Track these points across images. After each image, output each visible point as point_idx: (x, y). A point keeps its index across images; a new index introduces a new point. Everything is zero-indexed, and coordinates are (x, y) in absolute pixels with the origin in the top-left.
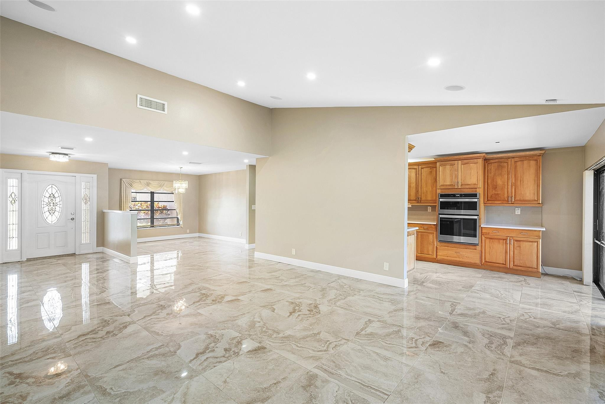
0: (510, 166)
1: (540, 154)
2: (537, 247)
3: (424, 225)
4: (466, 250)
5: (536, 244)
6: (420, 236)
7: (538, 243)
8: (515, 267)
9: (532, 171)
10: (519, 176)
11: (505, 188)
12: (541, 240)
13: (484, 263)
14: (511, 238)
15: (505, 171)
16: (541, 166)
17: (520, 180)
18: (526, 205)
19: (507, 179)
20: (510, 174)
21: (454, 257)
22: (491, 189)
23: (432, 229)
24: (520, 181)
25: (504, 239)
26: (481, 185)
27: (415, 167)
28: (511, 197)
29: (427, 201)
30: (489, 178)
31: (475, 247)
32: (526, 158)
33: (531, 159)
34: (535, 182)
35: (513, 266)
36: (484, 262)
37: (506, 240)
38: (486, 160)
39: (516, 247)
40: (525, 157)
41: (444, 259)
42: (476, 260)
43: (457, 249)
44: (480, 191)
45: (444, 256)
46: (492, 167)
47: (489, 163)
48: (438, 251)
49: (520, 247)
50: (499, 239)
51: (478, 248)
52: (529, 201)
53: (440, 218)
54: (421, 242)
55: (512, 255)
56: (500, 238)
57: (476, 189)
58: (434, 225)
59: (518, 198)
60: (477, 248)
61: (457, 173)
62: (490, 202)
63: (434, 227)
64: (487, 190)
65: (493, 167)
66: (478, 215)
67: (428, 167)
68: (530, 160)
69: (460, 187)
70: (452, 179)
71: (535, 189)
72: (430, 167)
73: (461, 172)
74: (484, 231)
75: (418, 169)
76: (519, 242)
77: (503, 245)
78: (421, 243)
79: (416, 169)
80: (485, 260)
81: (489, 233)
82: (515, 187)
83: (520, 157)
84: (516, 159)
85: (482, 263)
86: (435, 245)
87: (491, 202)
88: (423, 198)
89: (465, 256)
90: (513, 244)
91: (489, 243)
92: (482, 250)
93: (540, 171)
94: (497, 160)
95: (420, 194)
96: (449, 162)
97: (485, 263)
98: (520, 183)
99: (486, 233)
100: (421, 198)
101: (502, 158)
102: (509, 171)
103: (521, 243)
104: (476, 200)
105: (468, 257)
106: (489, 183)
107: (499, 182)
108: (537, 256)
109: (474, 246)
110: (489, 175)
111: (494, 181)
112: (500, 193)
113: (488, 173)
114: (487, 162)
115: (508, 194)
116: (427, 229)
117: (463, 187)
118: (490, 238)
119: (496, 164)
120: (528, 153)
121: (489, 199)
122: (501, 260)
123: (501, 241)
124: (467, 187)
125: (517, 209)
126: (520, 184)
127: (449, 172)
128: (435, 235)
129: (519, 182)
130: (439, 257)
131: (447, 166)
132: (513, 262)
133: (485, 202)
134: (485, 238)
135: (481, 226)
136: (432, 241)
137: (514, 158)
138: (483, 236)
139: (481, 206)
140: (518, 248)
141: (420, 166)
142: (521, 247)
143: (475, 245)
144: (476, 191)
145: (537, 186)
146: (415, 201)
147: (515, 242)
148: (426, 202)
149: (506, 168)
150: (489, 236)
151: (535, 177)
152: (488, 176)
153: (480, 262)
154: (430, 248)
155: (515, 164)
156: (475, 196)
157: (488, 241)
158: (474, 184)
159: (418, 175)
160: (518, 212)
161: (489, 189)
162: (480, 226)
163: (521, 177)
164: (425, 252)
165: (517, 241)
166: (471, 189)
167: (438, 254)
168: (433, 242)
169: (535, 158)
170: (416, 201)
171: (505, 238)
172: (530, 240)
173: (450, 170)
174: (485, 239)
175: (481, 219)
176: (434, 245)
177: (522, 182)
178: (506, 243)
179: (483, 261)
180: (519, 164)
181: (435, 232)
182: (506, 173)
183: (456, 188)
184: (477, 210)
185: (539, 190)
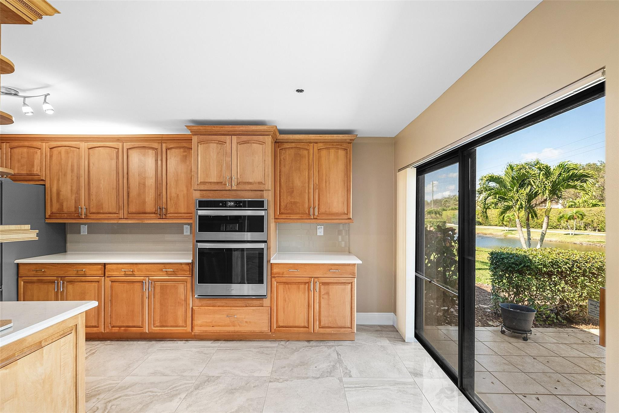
0: (311, 156)
1: (350, 140)
2: (352, 291)
3: (167, 266)
4: (246, 308)
5: (350, 286)
6: (159, 288)
7: (352, 285)
8: (322, 331)
9: (341, 166)
10: (324, 173)
11: (305, 192)
12: (356, 279)
13: (275, 330)
14: (316, 280)
15: (306, 164)
16: (351, 160)
17: (326, 180)
18: (330, 221)
19: (308, 176)
20: (311, 170)
21: (225, 326)
22: (285, 194)
23: (183, 273)
24: (326, 182)
25: (305, 283)
26: (269, 185)
27: (155, 145)
28: (314, 208)
29: (178, 215)
30: (282, 174)
31: (261, 302)
32: (333, 145)
33: (339, 147)
34: (344, 183)
35: (319, 328)
36: (275, 328)
37: (308, 283)
38: (277, 143)
39: (323, 295)
40: (332, 142)
41: (206, 332)
42: (263, 326)
43: (230, 308)
44: (268, 197)
45: (207, 326)
46: (287, 157)
47: (283, 149)
48: (196, 316)
49: (328, 293)
50: (299, 283)
51: (266, 302)
52: (337, 214)
53: (198, 248)
54: (160, 301)
55: (317, 309)
56: (300, 281)
57: (262, 192)
58: (188, 264)
59: (322, 210)
60: (264, 303)
61: (230, 159)
62: (284, 216)
63: (187, 268)
64: (279, 195)
65: (288, 155)
66: (265, 242)
67: (180, 148)
68: (338, 149)
69: (234, 188)
70: (221, 170)
71: (344, 196)
72: (183, 147)
73: (237, 159)
74: (275, 270)
75: (159, 150)
76: (326, 287)
77: (304, 293)
78: (161, 304)
79: (157, 149)
80: (276, 323)
81: (283, 274)
82: (318, 191)
83: (325, 142)
84: (321, 145)
85: (273, 331)
86: (189, 305)
87: (286, 215)
88: (171, 209)
89: (245, 320)
90: (319, 289)
91: (284, 291)
92: (273, 306)
93: (350, 167)
94: (293, 145)
95: (164, 200)
96: (216, 136)
97: (277, 329)
98: (326, 184)
99: (279, 274)
100: (166, 209)
101: (300, 141)
102: (310, 164)
103: (330, 287)
104: (262, 213)
105: (250, 322)
106: (282, 184)
107: (298, 183)
108: (351, 307)
109: (259, 300)
110: (283, 169)
111: (289, 181)
112: (298, 201)
113: (280, 166)
114: (279, 147)
115: (310, 203)
116: (174, 273)
117: (242, 187)
118: (284, 283)
119: (292, 151)
120: (335, 137)
121: (282, 211)
122: (301, 321)
123: (302, 286)
124: (248, 187)
125: (320, 226)
126: (326, 186)
127: (215, 157)
128: (189, 285)
129: (324, 183)
130: (197, 330)
131: (211, 144)
132: (319, 322)
133: (277, 217)
134: (277, 283)
135: (271, 262)
136: (183, 297)
137: (317, 143)
138: (273, 279)
139: (271, 225)
140: (326, 296)
141: (164, 145)
142: (330, 294)
143: (261, 297)
144: (262, 197)
145: (347, 190)
146: (155, 214)
147: (322, 287)
148: (176, 217)
149: (307, 159)
150: (283, 280)
151: (344, 177)
152: (280, 172)
153: (270, 329)
154: (180, 312)
155: (318, 153)
156: (259, 204)
157: (281, 287)
158: (259, 183)
159: (159, 162)
160: (320, 231)
161: (282, 194)
162: (268, 261)
163: (326, 175)
164: (171, 322)
165: (324, 284)
166: (254, 192)
167: (196, 322)
168: (186, 300)
169: (345, 146)
170: (157, 214)
171: (306, 280)
172: (342, 280)
173: (218, 153)
174: (276, 285)
175: (270, 248)
176: (187, 304)
177: (328, 183)
178: (309, 289)
179: (274, 326)
180: (324, 153)
181: (189, 279)
182: (307, 167)
183: (227, 189)
184: (263, 232)
185: (349, 196)
